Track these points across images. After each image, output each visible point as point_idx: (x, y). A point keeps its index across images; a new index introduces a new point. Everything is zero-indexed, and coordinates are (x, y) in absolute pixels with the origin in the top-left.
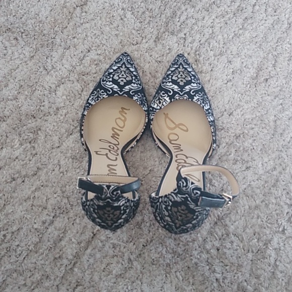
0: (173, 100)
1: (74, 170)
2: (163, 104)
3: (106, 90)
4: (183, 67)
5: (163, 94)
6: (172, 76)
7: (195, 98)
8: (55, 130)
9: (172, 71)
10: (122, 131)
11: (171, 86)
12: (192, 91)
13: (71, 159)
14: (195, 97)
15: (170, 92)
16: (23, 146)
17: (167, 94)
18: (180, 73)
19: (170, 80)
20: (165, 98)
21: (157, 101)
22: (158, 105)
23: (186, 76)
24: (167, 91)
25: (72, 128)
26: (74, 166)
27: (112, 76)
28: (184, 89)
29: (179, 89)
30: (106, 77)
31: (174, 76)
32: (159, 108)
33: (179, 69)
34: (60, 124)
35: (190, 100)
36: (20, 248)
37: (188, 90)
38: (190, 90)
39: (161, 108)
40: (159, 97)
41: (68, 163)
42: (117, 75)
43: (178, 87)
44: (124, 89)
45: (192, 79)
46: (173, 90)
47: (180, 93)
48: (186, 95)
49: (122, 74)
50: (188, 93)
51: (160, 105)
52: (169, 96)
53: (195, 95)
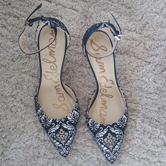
0: (66, 118)
2: (72, 114)
3: (118, 127)
5: (72, 121)
7: (51, 121)
11: (68, 128)
12: (54, 126)
14: (52, 121)
15: (68, 123)
17: (69, 121)
18: (64, 138)
20: (71, 119)
21: (76, 116)
22: (75, 113)
24: (70, 123)
28: (59, 126)
29: (62, 125)
30: (120, 138)
31: (67, 135)
32: (74, 111)
33: (65, 142)
35: (54, 119)
37: (56, 126)
38: (55, 126)
39: (72, 111)
40: (75, 119)
43: (64, 127)
44: (107, 130)
45: (55, 136)
46: (67, 125)
47: (62, 123)
48: (58, 122)
50: (56, 124)
51: (73, 113)
52: (69, 120)
53: (52, 123)
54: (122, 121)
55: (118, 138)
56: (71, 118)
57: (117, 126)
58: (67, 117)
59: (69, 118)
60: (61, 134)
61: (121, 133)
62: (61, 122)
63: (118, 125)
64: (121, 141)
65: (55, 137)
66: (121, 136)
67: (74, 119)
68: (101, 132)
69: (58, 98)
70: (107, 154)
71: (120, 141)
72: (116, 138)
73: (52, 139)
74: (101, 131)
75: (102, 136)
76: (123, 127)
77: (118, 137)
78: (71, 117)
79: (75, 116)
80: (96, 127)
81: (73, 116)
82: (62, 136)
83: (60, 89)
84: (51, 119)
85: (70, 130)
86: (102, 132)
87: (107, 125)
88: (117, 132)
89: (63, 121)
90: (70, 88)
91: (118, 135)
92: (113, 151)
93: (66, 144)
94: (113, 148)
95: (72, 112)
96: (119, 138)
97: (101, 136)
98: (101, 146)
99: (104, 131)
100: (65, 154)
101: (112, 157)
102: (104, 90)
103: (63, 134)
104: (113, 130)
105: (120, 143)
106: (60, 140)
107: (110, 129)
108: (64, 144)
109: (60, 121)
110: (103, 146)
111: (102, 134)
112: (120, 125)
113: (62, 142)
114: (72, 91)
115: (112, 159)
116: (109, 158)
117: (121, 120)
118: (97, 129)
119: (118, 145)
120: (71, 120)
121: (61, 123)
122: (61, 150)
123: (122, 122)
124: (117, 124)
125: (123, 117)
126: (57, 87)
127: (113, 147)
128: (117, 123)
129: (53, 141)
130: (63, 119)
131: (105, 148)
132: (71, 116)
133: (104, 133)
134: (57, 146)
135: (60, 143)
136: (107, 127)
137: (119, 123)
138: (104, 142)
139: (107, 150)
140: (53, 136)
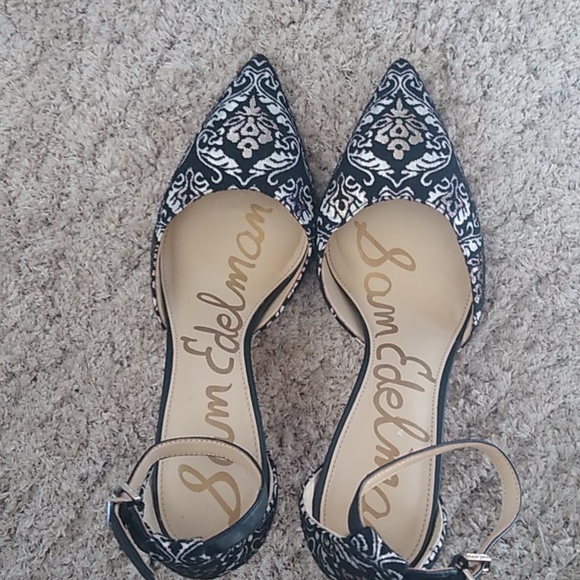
1: (145, 357)
2: (349, 211)
4: (406, 106)
5: (350, 182)
6: (375, 132)
7: (433, 196)
8: (98, 258)
9: (376, 117)
10: (253, 266)
11: (370, 160)
13: (137, 330)
14: (431, 194)
15: (369, 179)
16: (27, 297)
18: (395, 124)
19: (369, 144)
20: (356, 193)
21: (335, 200)
22: (337, 213)
23: (411, 133)
24: (360, 176)
25: (138, 252)
26: (145, 345)
27: (222, 131)
28: (404, 172)
30: (210, 135)
31: (380, 132)
33: (393, 111)
34: (108, 241)
35: (419, 200)
36: (36, 532)
37: (415, 174)
38: (421, 174)
40: (340, 192)
41: (131, 338)
42: (237, 128)
43: (388, 167)
45: (426, 139)
47: (393, 181)
48: (408, 189)
49: (247, 125)
51: (343, 213)
54: (189, 192)
55: (219, 136)
56: (355, 198)
57: (213, 180)
58: (370, 203)
59: (361, 196)
60: (401, 142)
61: (204, 151)
62: (396, 185)
63: (205, 182)
64: (210, 124)
65: (428, 135)
66: (205, 141)
67: (343, 190)
68: (278, 169)
69: (389, 289)
70: (275, 88)
71: (214, 123)
72: (224, 136)
73: (441, 130)
74: (277, 172)
75: (274, 156)
76: (190, 170)
77: (216, 139)
78: (351, 199)
79: (338, 201)
80: (289, 189)
81: (344, 200)
82: (399, 131)
83: (378, 322)
84: (434, 203)
85: (364, 151)
86: (274, 169)
87: (247, 187)
88: (216, 157)
89: (386, 188)
90: (337, 318)
91: (215, 145)
92: (247, 93)
93: (391, 101)
94: (247, 103)
95: (347, 220)
96: (215, 135)
97: (279, 153)
98: (287, 122)
99: (263, 168)
100: (401, 70)
101: (256, 77)
102: (225, 324)
103: (394, 138)
104: (228, 166)
105: (216, 116)
106: (409, 121)
107: (239, 171)
108: (399, 102)
109: (397, 190)
110: (280, 120)
111: (275, 161)
112: (199, 179)
113: (406, 111)
114: (332, 304)
115: (258, 68)
116: (267, 75)
117: (191, 196)
118: (290, 185)
119: (224, 110)
120: (357, 188)
121: (397, 182)
122: (412, 84)
123: (189, 187)
124: (208, 185)
125: (181, 206)
126: (390, 328)
127: (245, 108)
128: (208, 188)
129: (436, 122)
130: (387, 194)
131: (274, 110)
132: (354, 202)
133: (267, 161)
134: (425, 101)
135: (411, 109)
136: (248, 180)
137: (203, 185)
138: (273, 132)
139: (269, 104)
140: (435, 140)
